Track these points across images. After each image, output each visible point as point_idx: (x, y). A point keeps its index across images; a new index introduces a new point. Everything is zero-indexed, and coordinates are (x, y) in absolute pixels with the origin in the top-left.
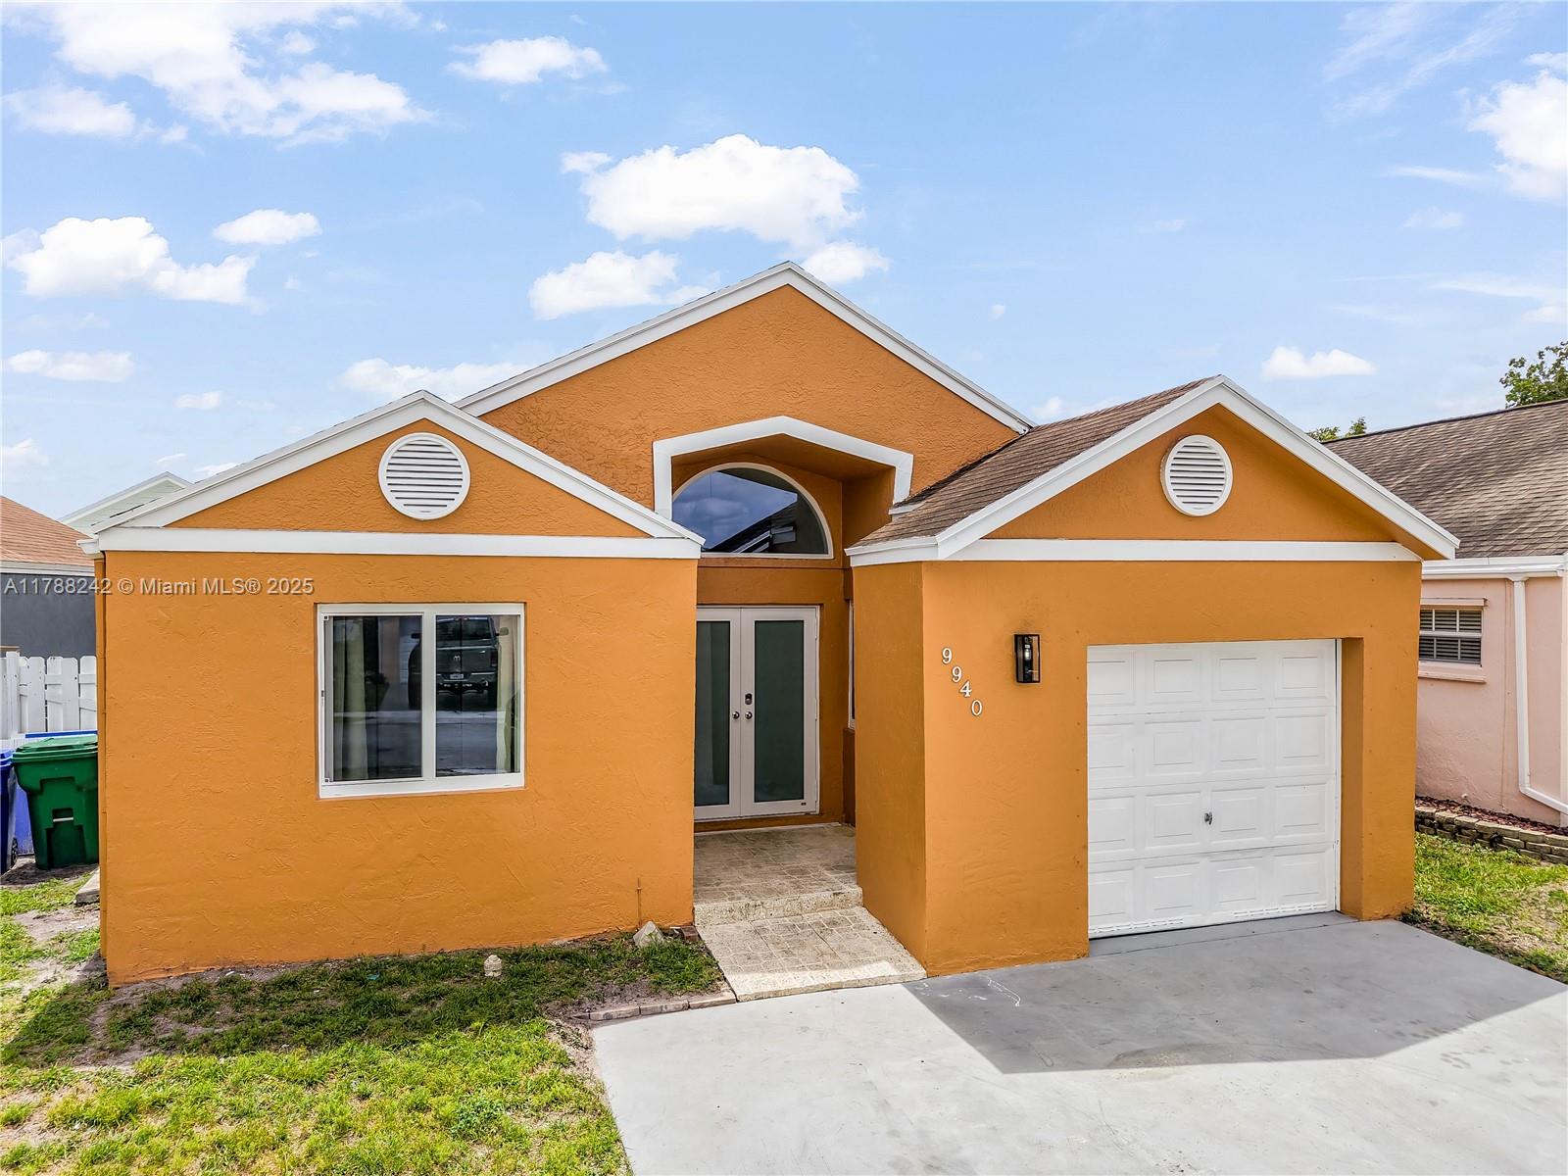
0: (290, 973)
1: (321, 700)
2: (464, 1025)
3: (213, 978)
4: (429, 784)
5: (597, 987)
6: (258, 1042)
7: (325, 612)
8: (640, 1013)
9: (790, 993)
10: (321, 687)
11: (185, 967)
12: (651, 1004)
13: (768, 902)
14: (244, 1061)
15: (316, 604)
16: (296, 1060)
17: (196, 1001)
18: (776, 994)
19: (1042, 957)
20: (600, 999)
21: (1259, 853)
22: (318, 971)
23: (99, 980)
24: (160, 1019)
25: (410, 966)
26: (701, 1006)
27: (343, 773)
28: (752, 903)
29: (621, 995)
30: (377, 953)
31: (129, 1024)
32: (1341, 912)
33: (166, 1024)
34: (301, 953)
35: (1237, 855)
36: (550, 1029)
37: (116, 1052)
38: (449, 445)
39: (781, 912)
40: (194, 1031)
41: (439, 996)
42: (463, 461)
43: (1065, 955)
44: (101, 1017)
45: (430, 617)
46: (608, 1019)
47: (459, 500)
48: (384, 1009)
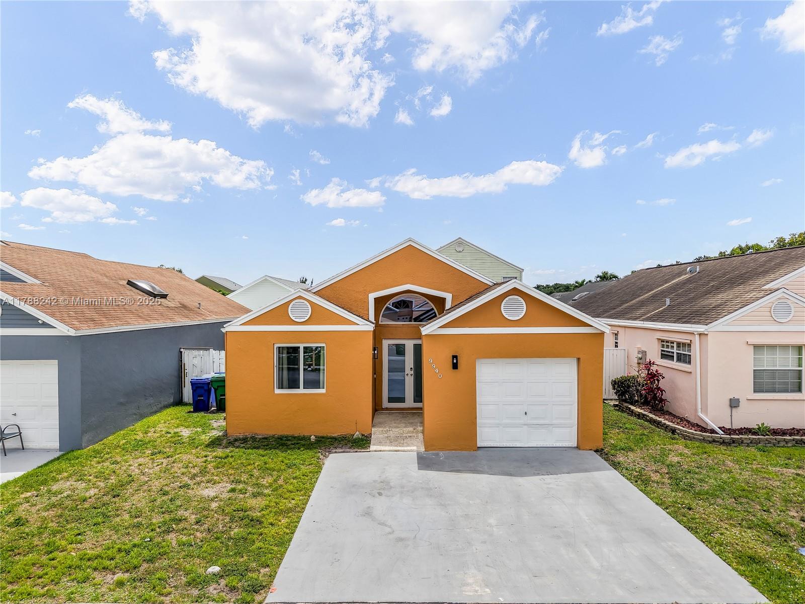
0: (266, 436)
1: (275, 368)
2: (299, 449)
3: (249, 436)
4: (301, 391)
5: (336, 445)
6: (255, 448)
7: (276, 346)
8: (344, 452)
9: (384, 451)
10: (275, 365)
11: (244, 433)
12: (348, 450)
13: (393, 430)
14: (250, 451)
15: (274, 344)
16: (261, 452)
17: (245, 440)
18: (380, 451)
19: (462, 450)
20: (336, 448)
21: (547, 426)
22: (273, 437)
23: (226, 435)
24: (236, 443)
25: (295, 438)
26: (360, 452)
27: (281, 387)
28: (388, 429)
29: (341, 448)
30: (288, 434)
31: (230, 443)
32: (578, 448)
33: (237, 444)
34: (270, 432)
35: (537, 426)
36: (319, 452)
37: (226, 447)
38: (306, 302)
39: (397, 433)
40: (242, 445)
41: (297, 444)
42: (309, 306)
43: (469, 449)
44: (225, 441)
45: (302, 346)
46: (336, 452)
47: (308, 316)
48: (283, 445)
